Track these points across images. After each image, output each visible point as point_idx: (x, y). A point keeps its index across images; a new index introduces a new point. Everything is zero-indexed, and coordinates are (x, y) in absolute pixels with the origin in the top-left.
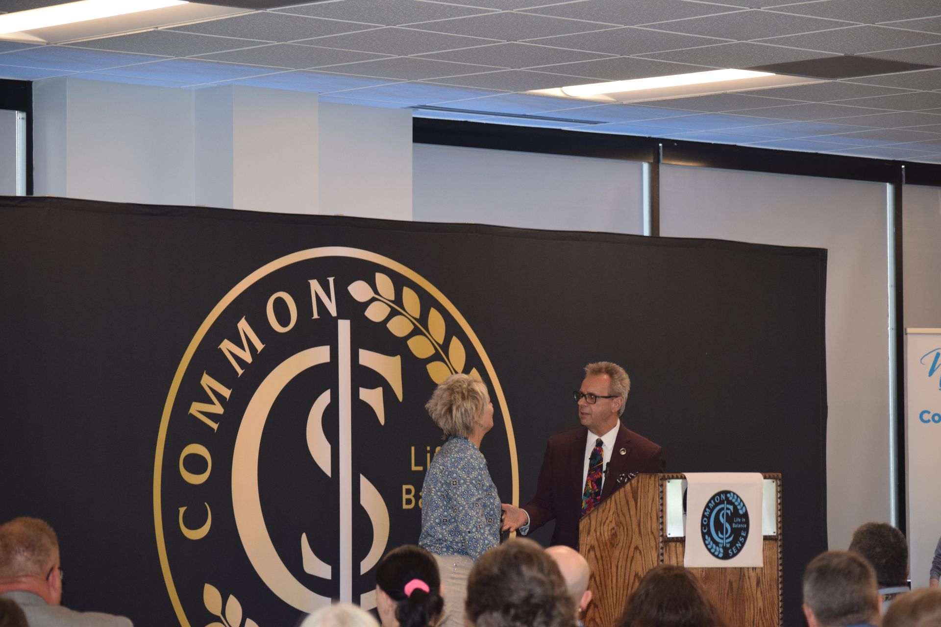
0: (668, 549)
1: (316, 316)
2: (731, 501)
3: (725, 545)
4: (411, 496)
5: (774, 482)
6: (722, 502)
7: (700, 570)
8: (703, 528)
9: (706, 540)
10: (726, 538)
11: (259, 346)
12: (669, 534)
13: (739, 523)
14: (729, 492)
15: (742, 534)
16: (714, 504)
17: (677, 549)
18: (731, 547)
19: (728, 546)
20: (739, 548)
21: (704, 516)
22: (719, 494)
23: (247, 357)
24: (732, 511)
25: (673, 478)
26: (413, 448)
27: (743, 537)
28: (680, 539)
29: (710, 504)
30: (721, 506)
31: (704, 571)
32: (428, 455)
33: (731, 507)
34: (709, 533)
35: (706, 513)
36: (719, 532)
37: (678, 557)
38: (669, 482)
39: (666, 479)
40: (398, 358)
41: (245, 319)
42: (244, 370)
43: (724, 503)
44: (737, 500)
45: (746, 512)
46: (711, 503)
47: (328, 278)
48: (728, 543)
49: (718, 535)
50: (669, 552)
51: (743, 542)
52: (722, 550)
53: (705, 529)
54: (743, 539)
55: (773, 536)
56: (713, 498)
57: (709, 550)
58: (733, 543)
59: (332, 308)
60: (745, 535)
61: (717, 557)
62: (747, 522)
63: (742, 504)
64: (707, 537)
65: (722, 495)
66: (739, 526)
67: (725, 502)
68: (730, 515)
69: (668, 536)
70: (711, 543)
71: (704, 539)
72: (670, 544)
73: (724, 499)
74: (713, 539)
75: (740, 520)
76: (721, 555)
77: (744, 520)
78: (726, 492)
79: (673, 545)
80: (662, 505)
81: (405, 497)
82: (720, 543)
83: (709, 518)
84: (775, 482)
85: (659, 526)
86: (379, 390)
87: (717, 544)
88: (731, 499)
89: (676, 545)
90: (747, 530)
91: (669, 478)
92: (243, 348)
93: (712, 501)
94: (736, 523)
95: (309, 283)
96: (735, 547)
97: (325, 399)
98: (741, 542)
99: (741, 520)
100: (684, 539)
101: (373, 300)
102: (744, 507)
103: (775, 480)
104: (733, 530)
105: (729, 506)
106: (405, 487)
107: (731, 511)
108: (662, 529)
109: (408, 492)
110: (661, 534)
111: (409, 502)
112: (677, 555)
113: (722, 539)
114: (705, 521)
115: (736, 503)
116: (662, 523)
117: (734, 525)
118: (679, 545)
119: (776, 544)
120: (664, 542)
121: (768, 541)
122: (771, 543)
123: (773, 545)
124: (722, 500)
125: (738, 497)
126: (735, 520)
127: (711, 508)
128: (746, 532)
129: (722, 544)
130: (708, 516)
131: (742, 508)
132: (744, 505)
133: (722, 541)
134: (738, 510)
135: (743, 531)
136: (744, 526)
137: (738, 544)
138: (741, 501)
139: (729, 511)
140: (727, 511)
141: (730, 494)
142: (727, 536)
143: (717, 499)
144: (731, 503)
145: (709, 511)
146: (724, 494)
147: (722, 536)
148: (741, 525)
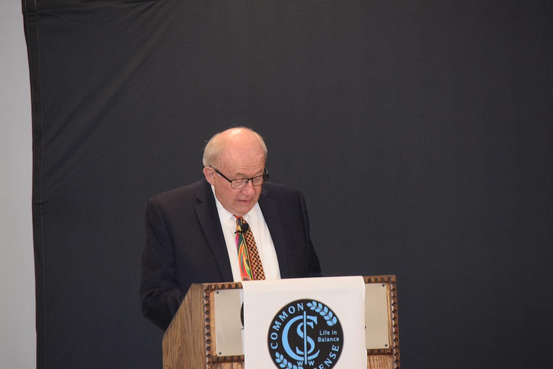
2: (314, 311)
3: (306, 363)
5: (383, 286)
6: (299, 313)
8: (272, 344)
9: (277, 358)
10: (308, 355)
12: (220, 353)
13: (327, 336)
14: (311, 301)
15: (333, 349)
16: (287, 316)
18: (316, 365)
19: (312, 363)
20: (329, 366)
21: (271, 330)
22: (294, 304)
24: (316, 323)
25: (223, 288)
27: (334, 352)
28: (235, 359)
29: (280, 316)
30: (300, 317)
33: (315, 319)
34: (281, 350)
35: (274, 327)
36: (297, 348)
38: (218, 293)
39: (213, 290)
43: (303, 314)
44: (323, 309)
45: (338, 322)
46: (282, 315)
48: (312, 360)
49: (295, 352)
51: (334, 358)
53: (274, 345)
54: (334, 355)
55: (385, 349)
56: (285, 309)
58: (318, 361)
60: (337, 350)
62: (340, 335)
63: (331, 314)
64: (277, 354)
65: (299, 305)
66: (328, 340)
67: (305, 313)
68: (313, 327)
69: (219, 355)
70: (285, 361)
71: (274, 358)
72: (223, 364)
73: (302, 308)
74: (287, 356)
75: (328, 333)
77: (335, 332)
78: (304, 302)
79: (226, 366)
80: (208, 320)
82: (299, 361)
83: (280, 332)
84: (385, 286)
85: (205, 344)
87: (294, 362)
88: (313, 308)
89: (232, 366)
90: (340, 344)
91: (218, 289)
93: (284, 313)
94: (322, 337)
96: (322, 365)
98: (331, 359)
99: (331, 333)
100: (242, 357)
102: (335, 318)
103: (385, 284)
104: (318, 345)
105: (309, 317)
107: (314, 323)
108: (209, 348)
110: (207, 353)
113: (303, 356)
114: (274, 336)
115: (322, 314)
116: (209, 341)
117: (319, 340)
118: (235, 364)
119: (391, 359)
120: (213, 363)
121: (377, 356)
122: (381, 357)
123: (385, 361)
124: (299, 310)
125: (324, 306)
126: (321, 333)
127: (282, 321)
128: (338, 347)
129: (301, 361)
130: (278, 330)
131: (332, 318)
132: (334, 315)
133: (302, 359)
134: (326, 321)
135: (333, 346)
136: (336, 339)
137: (327, 361)
138: (329, 310)
139: (312, 323)
140: (308, 323)
141: (312, 303)
142: (309, 352)
143: (292, 310)
144: (313, 313)
145: (280, 324)
146: (302, 304)
147: (302, 353)
148: (331, 339)
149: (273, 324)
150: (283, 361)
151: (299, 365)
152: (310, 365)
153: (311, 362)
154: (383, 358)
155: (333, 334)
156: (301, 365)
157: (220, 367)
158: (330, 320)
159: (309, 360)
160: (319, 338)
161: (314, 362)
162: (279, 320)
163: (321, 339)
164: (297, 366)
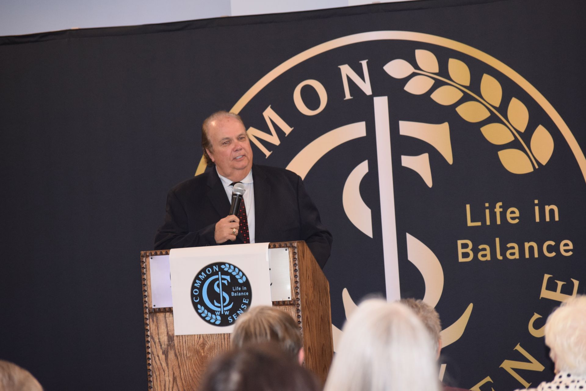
0: (155, 320)
1: (348, 96)
2: (227, 271)
3: (222, 313)
4: (468, 250)
5: (286, 250)
7: (196, 337)
8: (194, 298)
9: (199, 309)
10: (224, 307)
11: (287, 129)
13: (239, 291)
14: (224, 264)
15: (244, 301)
16: (205, 276)
17: (167, 319)
18: (231, 314)
21: (193, 287)
22: (211, 266)
23: (275, 140)
25: (156, 254)
26: (468, 207)
27: (245, 304)
28: (167, 309)
29: (200, 276)
30: (216, 277)
31: (201, 337)
32: (487, 211)
33: (228, 278)
34: (202, 303)
35: (196, 285)
36: (215, 301)
37: (168, 325)
38: (152, 258)
39: (149, 256)
40: (446, 126)
41: (271, 107)
42: (272, 152)
44: (234, 270)
45: (247, 280)
47: (360, 62)
48: (227, 310)
49: (213, 304)
50: (157, 322)
51: (245, 309)
52: (219, 318)
53: (196, 299)
54: (245, 306)
55: (287, 301)
56: (204, 270)
57: (204, 318)
58: (232, 311)
59: (366, 88)
60: (247, 302)
61: (214, 324)
62: (249, 290)
63: (241, 274)
64: (199, 306)
65: (214, 267)
66: (240, 294)
67: (220, 273)
68: (227, 285)
69: (153, 307)
70: (206, 311)
71: (196, 309)
72: (158, 314)
73: (217, 270)
74: (207, 308)
76: (218, 322)
77: (245, 288)
78: (219, 264)
79: (161, 316)
80: (144, 279)
81: (460, 251)
82: (217, 311)
83: (201, 289)
84: (288, 250)
86: (425, 157)
87: (213, 312)
88: (226, 269)
89: (165, 315)
90: (250, 297)
91: (152, 255)
92: (269, 133)
93: (203, 273)
94: (235, 292)
95: (340, 69)
96: (235, 314)
97: (362, 169)
98: (243, 309)
99: (241, 289)
100: (172, 309)
101: (414, 75)
102: (244, 277)
103: (287, 248)
104: (232, 299)
105: (223, 277)
106: (460, 242)
107: (228, 281)
108: (145, 302)
109: (465, 246)
110: (146, 306)
111: (466, 255)
112: (167, 324)
113: (220, 307)
114: (196, 292)
115: (234, 273)
117: (233, 294)
118: (168, 314)
119: (294, 309)
120: (149, 314)
121: (283, 306)
122: (286, 308)
123: (290, 310)
124: (215, 271)
125: (235, 267)
126: (234, 289)
127: (201, 280)
128: (248, 300)
129: (219, 311)
130: (199, 287)
131: (242, 277)
132: (244, 274)
133: (219, 309)
134: (237, 279)
135: (244, 299)
136: (246, 294)
137: (240, 311)
138: (240, 270)
139: (226, 281)
140: (223, 281)
141: (225, 266)
142: (225, 304)
143: (209, 271)
144: (227, 273)
145: (200, 282)
146: (217, 266)
147: (219, 305)
148: (242, 293)
149: (194, 282)
150: (204, 311)
151: (217, 314)
152: (226, 314)
153: (227, 312)
154: (287, 308)
155: (243, 289)
156: (219, 314)
157: (156, 316)
158: (240, 278)
159: (225, 311)
160: (232, 293)
161: (229, 311)
162: (200, 279)
163: (234, 294)
164: (216, 315)
